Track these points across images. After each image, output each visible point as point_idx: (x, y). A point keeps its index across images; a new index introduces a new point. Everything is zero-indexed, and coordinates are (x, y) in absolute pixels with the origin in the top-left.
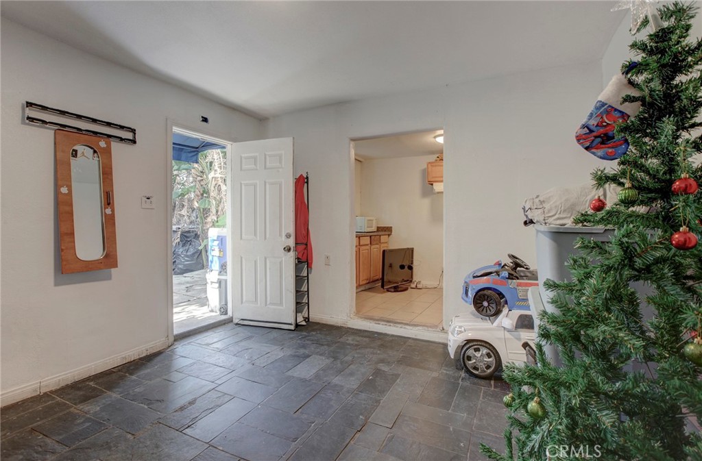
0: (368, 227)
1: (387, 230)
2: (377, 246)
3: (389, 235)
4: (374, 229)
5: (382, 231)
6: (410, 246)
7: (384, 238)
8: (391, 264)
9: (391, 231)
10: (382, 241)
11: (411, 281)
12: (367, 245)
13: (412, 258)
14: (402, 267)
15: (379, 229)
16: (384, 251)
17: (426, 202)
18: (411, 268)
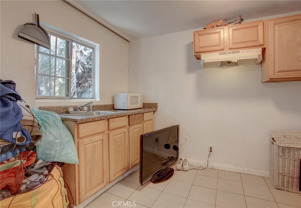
0: (131, 104)
1: (151, 107)
2: (139, 125)
3: (154, 112)
4: (140, 105)
5: (148, 107)
6: (175, 124)
7: (147, 116)
8: (157, 139)
9: (156, 107)
10: (145, 119)
11: (177, 158)
12: (124, 127)
13: (178, 136)
14: (167, 146)
15: (145, 106)
16: (142, 137)
17: (192, 78)
18: (176, 148)
